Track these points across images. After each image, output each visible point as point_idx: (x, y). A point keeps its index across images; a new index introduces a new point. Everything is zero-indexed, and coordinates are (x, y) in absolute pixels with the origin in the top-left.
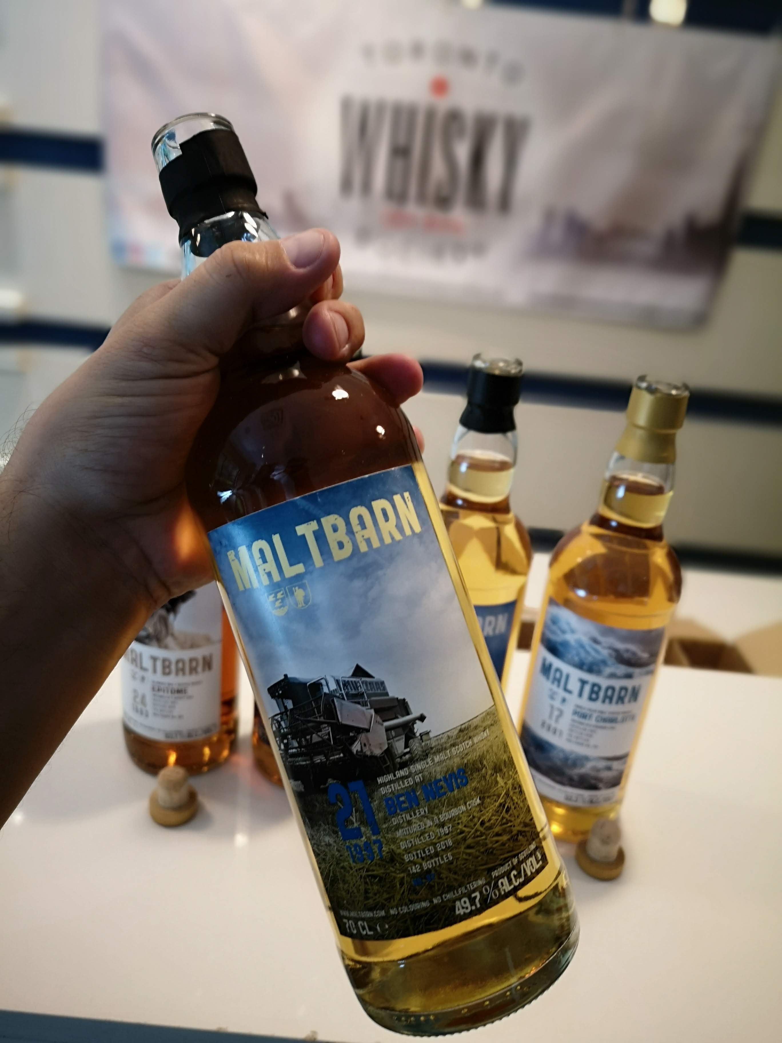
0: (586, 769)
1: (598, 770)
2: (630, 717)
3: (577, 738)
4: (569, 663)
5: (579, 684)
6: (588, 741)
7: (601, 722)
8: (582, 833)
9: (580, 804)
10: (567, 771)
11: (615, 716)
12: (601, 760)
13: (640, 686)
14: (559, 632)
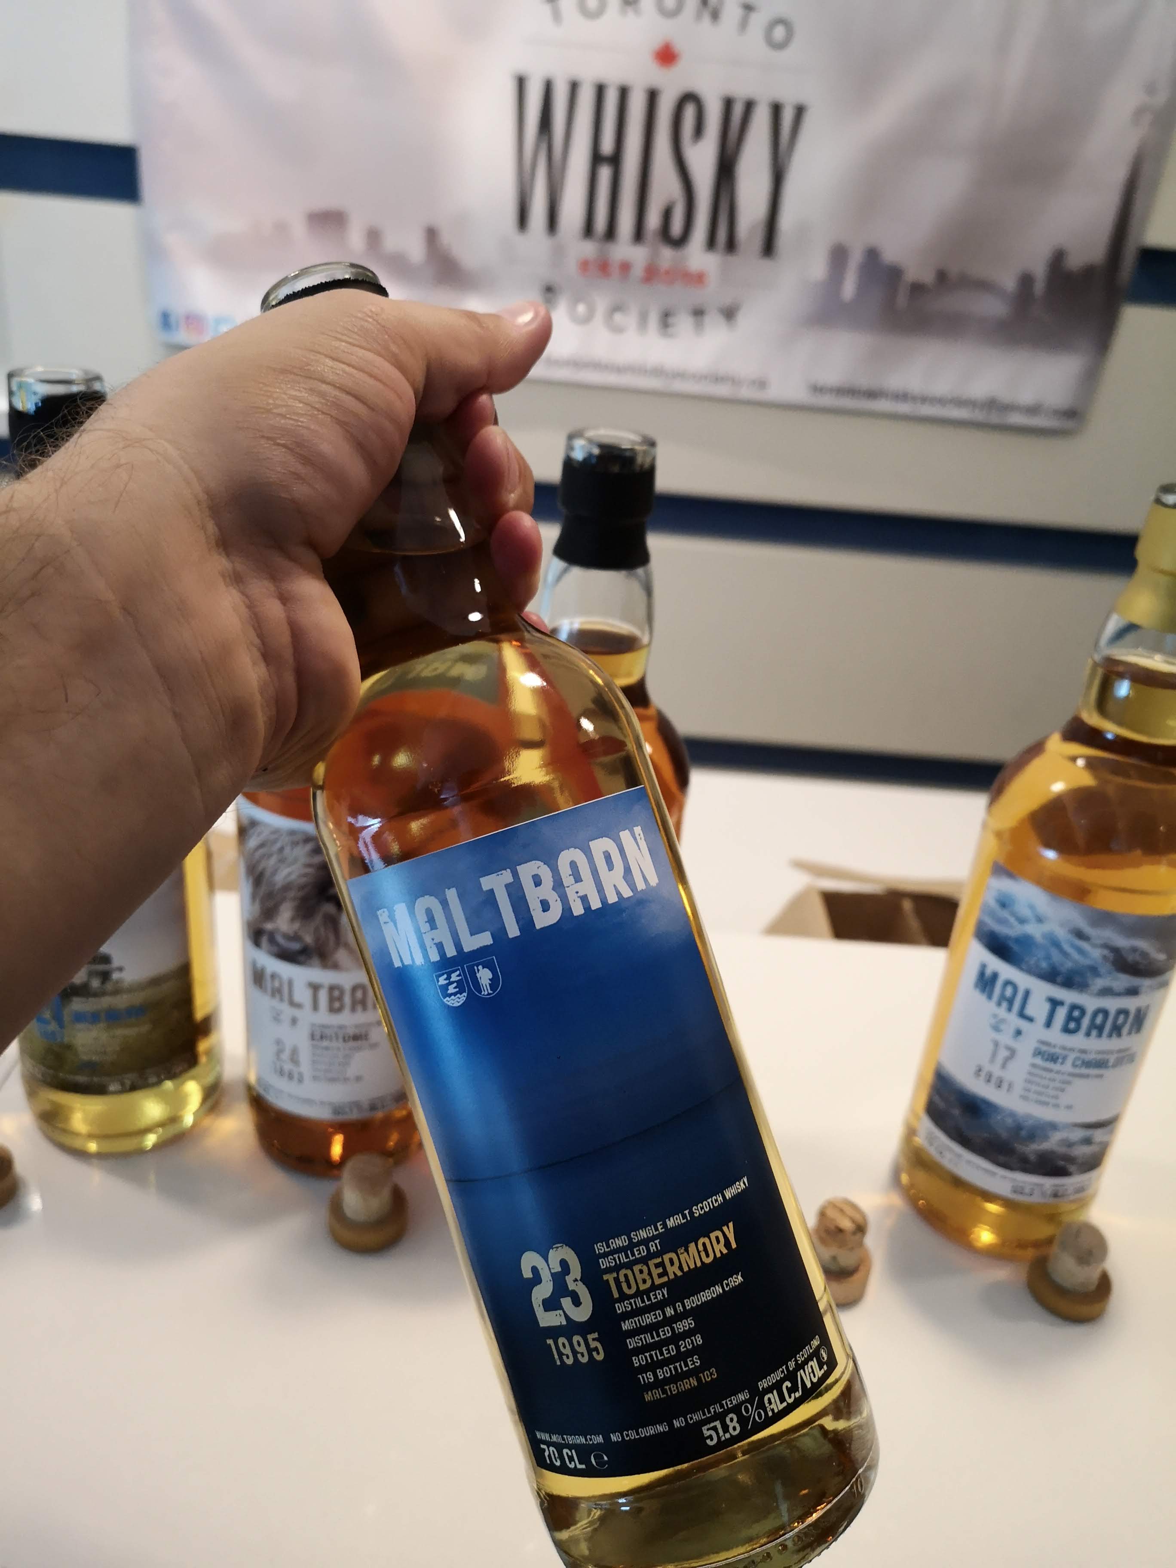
0: (1052, 1143)
1: (1070, 1145)
2: (1128, 1058)
3: (1039, 1093)
4: (1030, 971)
5: (1047, 1007)
6: (1056, 1097)
7: (1081, 1067)
8: (1037, 1244)
9: (1036, 1199)
10: (1020, 1148)
11: (1105, 1056)
12: (1076, 1129)
13: (1148, 1007)
14: (1012, 920)
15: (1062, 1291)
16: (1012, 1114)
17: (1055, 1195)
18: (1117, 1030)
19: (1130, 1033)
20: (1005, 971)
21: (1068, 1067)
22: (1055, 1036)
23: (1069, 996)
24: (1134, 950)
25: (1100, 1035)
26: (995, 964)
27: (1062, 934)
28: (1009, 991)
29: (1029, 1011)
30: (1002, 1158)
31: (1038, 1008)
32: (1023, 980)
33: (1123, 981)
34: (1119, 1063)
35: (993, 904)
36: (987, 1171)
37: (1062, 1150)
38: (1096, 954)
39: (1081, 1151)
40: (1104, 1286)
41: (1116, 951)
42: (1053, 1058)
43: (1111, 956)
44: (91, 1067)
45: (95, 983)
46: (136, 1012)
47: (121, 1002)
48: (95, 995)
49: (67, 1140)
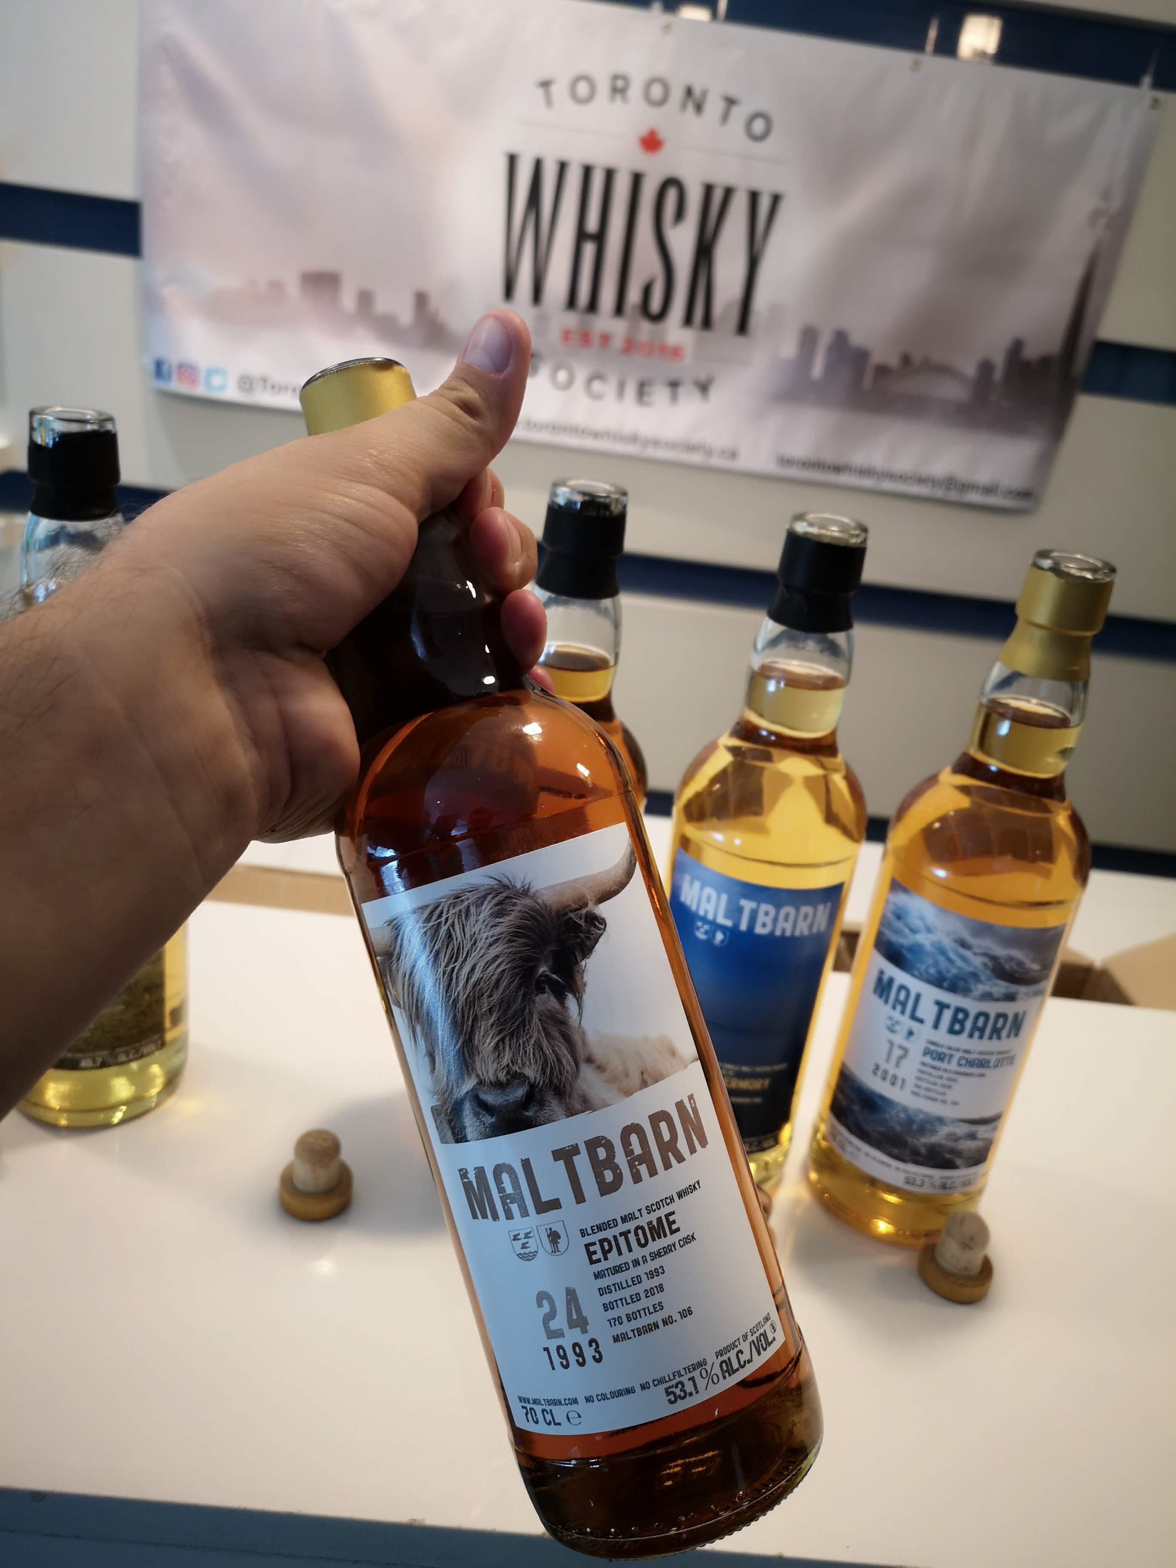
0: (940, 1136)
1: (957, 1139)
2: (1008, 1060)
3: (927, 1090)
4: (920, 977)
5: (935, 1009)
6: (944, 1094)
7: (965, 1065)
8: (927, 1235)
9: (926, 1190)
10: (910, 1140)
11: (987, 1057)
12: (961, 1124)
13: (1025, 1013)
14: (907, 930)
15: (947, 1274)
16: (905, 1109)
17: (944, 1187)
18: (996, 1032)
19: (1008, 1036)
20: (900, 977)
21: (953, 1066)
22: (942, 1036)
23: (954, 1000)
24: (1011, 959)
25: (981, 1036)
26: (891, 970)
27: (948, 943)
28: (902, 996)
29: (919, 1014)
30: (896, 1151)
31: (927, 1010)
32: (915, 985)
33: (1000, 987)
34: (998, 1064)
35: (890, 916)
36: (883, 1163)
37: (950, 1144)
38: (977, 961)
39: (967, 1145)
40: (986, 1270)
41: (994, 959)
42: (940, 1057)
43: (990, 964)
49: (39, 1113)
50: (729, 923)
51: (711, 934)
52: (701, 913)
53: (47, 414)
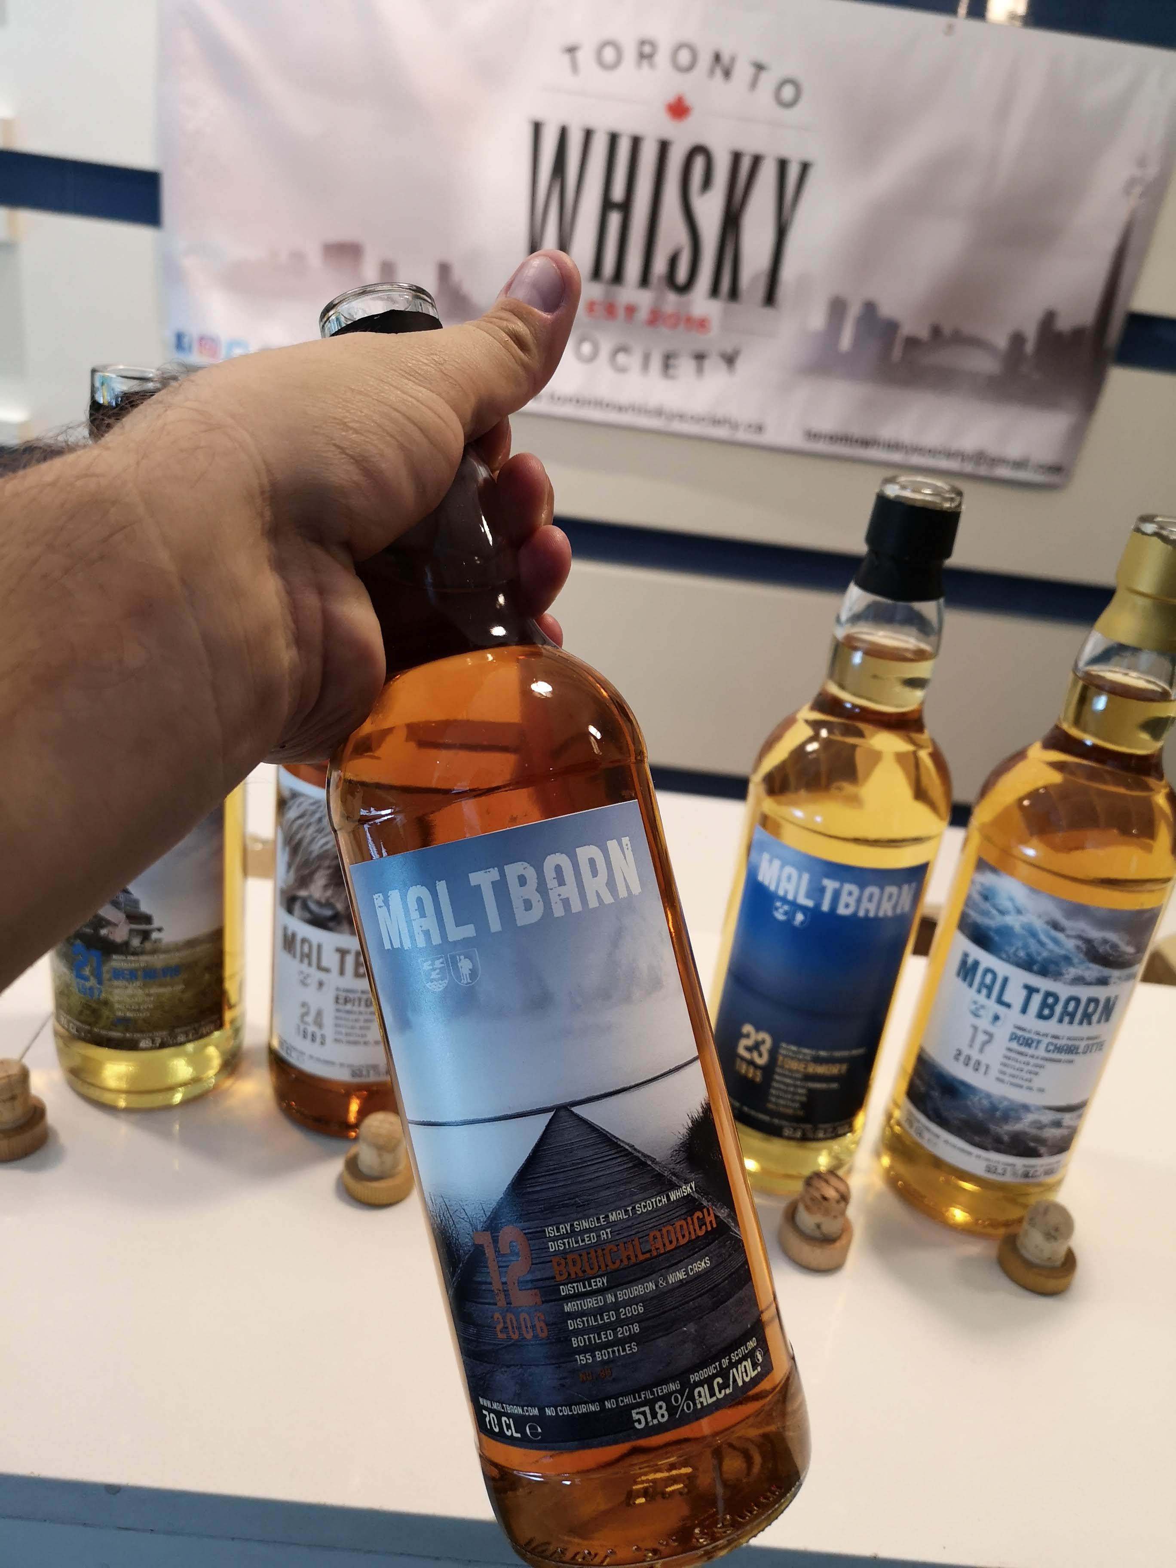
0: (1024, 1124)
1: (1041, 1126)
2: (1097, 1045)
3: (1013, 1076)
4: (1008, 960)
5: (1024, 993)
6: (1030, 1081)
7: (1054, 1051)
8: (1007, 1224)
9: (1008, 1179)
10: (992, 1127)
11: (1077, 1043)
12: (1047, 1111)
13: (1116, 997)
14: (994, 912)
15: (1029, 1265)
16: (988, 1096)
17: (1026, 1175)
18: (1087, 1017)
19: (1099, 1021)
20: (986, 960)
21: (1041, 1052)
22: (1030, 1021)
23: (1044, 984)
24: (1105, 941)
25: (1071, 1022)
26: (977, 953)
27: (1039, 925)
28: (988, 979)
29: (1006, 998)
30: (977, 1139)
31: (1015, 995)
32: (1002, 968)
33: (1094, 971)
34: (1088, 1050)
35: (976, 897)
36: (963, 1151)
37: (1034, 1131)
38: (1070, 944)
39: (1051, 1133)
40: (1069, 1262)
41: (1088, 941)
42: (1028, 1043)
43: (1084, 947)
44: (125, 1023)
45: (136, 942)
46: (172, 971)
47: (158, 961)
48: (134, 954)
49: (95, 1094)
50: (810, 903)
51: (791, 915)
52: (781, 893)
53: (108, 372)
